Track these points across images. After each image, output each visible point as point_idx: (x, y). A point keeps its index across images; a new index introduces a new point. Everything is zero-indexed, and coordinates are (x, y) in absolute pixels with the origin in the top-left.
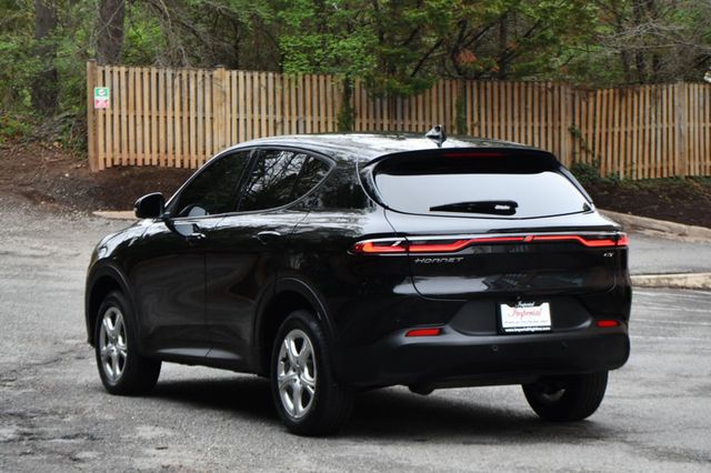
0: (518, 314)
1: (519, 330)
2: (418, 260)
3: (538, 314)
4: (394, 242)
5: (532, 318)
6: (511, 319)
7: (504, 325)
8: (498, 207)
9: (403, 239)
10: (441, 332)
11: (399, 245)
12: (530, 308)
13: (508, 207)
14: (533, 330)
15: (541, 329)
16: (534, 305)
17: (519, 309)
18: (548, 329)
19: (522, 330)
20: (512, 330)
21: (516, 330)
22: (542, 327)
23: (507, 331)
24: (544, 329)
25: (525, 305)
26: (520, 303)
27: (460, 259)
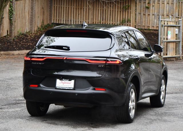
0: (63, 83)
1: (61, 88)
3: (70, 83)
5: (67, 85)
6: (60, 84)
7: (57, 86)
8: (64, 48)
10: (38, 86)
11: (29, 58)
12: (67, 81)
13: (67, 48)
14: (66, 88)
15: (69, 88)
16: (69, 81)
17: (63, 81)
18: (72, 89)
19: (62, 88)
20: (59, 88)
21: (60, 88)
22: (70, 88)
23: (57, 88)
24: (70, 89)
25: (65, 80)
26: (63, 79)
27: (43, 63)
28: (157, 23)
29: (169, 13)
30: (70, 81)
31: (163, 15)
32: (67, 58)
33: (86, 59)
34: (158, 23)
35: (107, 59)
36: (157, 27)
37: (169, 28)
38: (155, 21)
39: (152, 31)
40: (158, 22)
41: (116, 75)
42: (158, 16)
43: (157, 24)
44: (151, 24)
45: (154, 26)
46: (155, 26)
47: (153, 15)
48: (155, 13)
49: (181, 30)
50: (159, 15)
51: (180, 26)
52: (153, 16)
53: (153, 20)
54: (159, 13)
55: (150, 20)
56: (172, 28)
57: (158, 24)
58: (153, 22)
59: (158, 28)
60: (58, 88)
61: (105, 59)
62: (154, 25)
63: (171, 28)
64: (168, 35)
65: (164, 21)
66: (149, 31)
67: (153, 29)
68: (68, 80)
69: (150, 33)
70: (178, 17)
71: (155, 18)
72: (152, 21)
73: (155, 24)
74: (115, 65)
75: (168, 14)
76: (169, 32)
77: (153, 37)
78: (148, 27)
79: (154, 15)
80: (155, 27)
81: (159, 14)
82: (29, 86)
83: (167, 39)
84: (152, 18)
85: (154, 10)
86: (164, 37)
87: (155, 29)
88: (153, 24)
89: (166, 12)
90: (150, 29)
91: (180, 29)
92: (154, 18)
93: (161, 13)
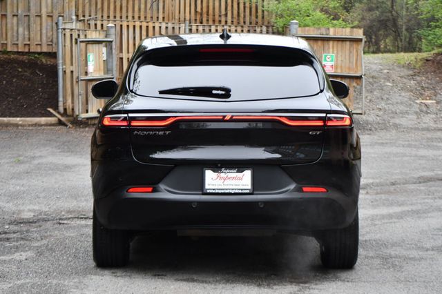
0: (221, 178)
1: (220, 191)
2: (136, 132)
3: (240, 179)
4: (119, 118)
5: (234, 182)
6: (214, 182)
7: (207, 187)
8: (214, 92)
9: (126, 115)
10: (155, 190)
11: (123, 120)
12: (233, 174)
13: (223, 92)
14: (233, 192)
15: (240, 191)
16: (237, 172)
17: (223, 175)
18: (248, 191)
19: (223, 191)
20: (214, 191)
21: (217, 191)
22: (242, 190)
23: (208, 191)
24: (244, 191)
25: (228, 171)
26: (223, 169)
27: (168, 132)
28: (24, 35)
29: (54, 11)
30: (242, 172)
31: (40, 16)
32: (234, 117)
33: (280, 117)
34: (27, 36)
35: (328, 115)
36: (25, 45)
37: (90, 47)
38: (21, 30)
39: (12, 56)
40: (26, 33)
41: (343, 154)
42: (27, 18)
43: (24, 38)
44: (9, 40)
45: (17, 44)
46: (20, 42)
47: (14, 15)
48: (19, 12)
49: (114, 51)
50: (29, 16)
51: (111, 42)
52: (15, 18)
53: (15, 28)
54: (29, 10)
55: (6, 30)
56: (96, 47)
57: (27, 39)
58: (15, 34)
59: (27, 47)
60: (211, 191)
61: (324, 115)
62: (18, 40)
63: (94, 45)
64: (89, 63)
65: (72, 30)
66: (5, 57)
67: (16, 50)
68: (235, 171)
69: (10, 59)
70: (84, 20)
71: (20, 22)
72: (13, 32)
73: (20, 38)
74: (338, 129)
75: (52, 12)
76: (91, 57)
77: (20, 70)
78: (2, 47)
79: (17, 16)
80: (20, 45)
81: (28, 14)
82: (127, 191)
83: (86, 73)
84: (13, 24)
85: (15, 5)
86: (72, 68)
87: (20, 50)
88: (15, 39)
89: (47, 7)
90: (9, 49)
91: (111, 49)
92: (18, 23)
93: (33, 12)
